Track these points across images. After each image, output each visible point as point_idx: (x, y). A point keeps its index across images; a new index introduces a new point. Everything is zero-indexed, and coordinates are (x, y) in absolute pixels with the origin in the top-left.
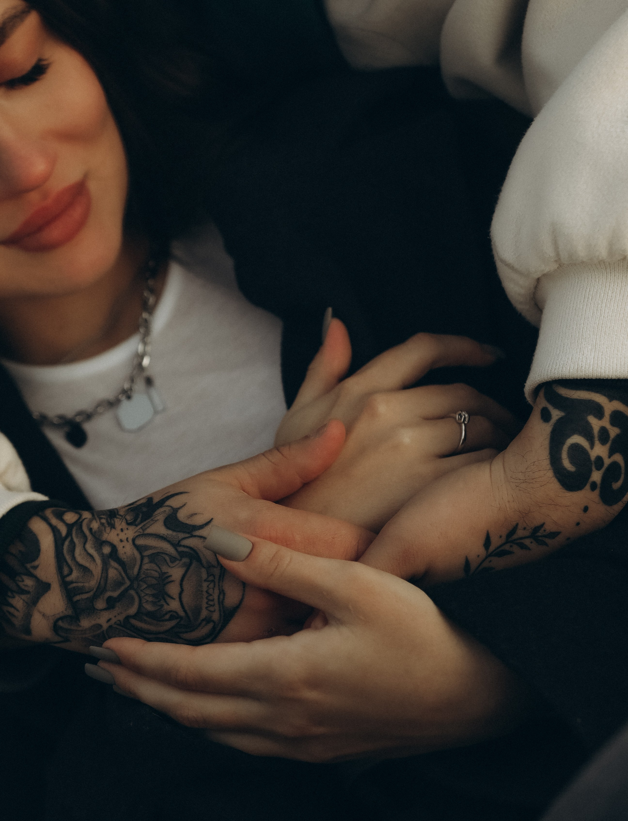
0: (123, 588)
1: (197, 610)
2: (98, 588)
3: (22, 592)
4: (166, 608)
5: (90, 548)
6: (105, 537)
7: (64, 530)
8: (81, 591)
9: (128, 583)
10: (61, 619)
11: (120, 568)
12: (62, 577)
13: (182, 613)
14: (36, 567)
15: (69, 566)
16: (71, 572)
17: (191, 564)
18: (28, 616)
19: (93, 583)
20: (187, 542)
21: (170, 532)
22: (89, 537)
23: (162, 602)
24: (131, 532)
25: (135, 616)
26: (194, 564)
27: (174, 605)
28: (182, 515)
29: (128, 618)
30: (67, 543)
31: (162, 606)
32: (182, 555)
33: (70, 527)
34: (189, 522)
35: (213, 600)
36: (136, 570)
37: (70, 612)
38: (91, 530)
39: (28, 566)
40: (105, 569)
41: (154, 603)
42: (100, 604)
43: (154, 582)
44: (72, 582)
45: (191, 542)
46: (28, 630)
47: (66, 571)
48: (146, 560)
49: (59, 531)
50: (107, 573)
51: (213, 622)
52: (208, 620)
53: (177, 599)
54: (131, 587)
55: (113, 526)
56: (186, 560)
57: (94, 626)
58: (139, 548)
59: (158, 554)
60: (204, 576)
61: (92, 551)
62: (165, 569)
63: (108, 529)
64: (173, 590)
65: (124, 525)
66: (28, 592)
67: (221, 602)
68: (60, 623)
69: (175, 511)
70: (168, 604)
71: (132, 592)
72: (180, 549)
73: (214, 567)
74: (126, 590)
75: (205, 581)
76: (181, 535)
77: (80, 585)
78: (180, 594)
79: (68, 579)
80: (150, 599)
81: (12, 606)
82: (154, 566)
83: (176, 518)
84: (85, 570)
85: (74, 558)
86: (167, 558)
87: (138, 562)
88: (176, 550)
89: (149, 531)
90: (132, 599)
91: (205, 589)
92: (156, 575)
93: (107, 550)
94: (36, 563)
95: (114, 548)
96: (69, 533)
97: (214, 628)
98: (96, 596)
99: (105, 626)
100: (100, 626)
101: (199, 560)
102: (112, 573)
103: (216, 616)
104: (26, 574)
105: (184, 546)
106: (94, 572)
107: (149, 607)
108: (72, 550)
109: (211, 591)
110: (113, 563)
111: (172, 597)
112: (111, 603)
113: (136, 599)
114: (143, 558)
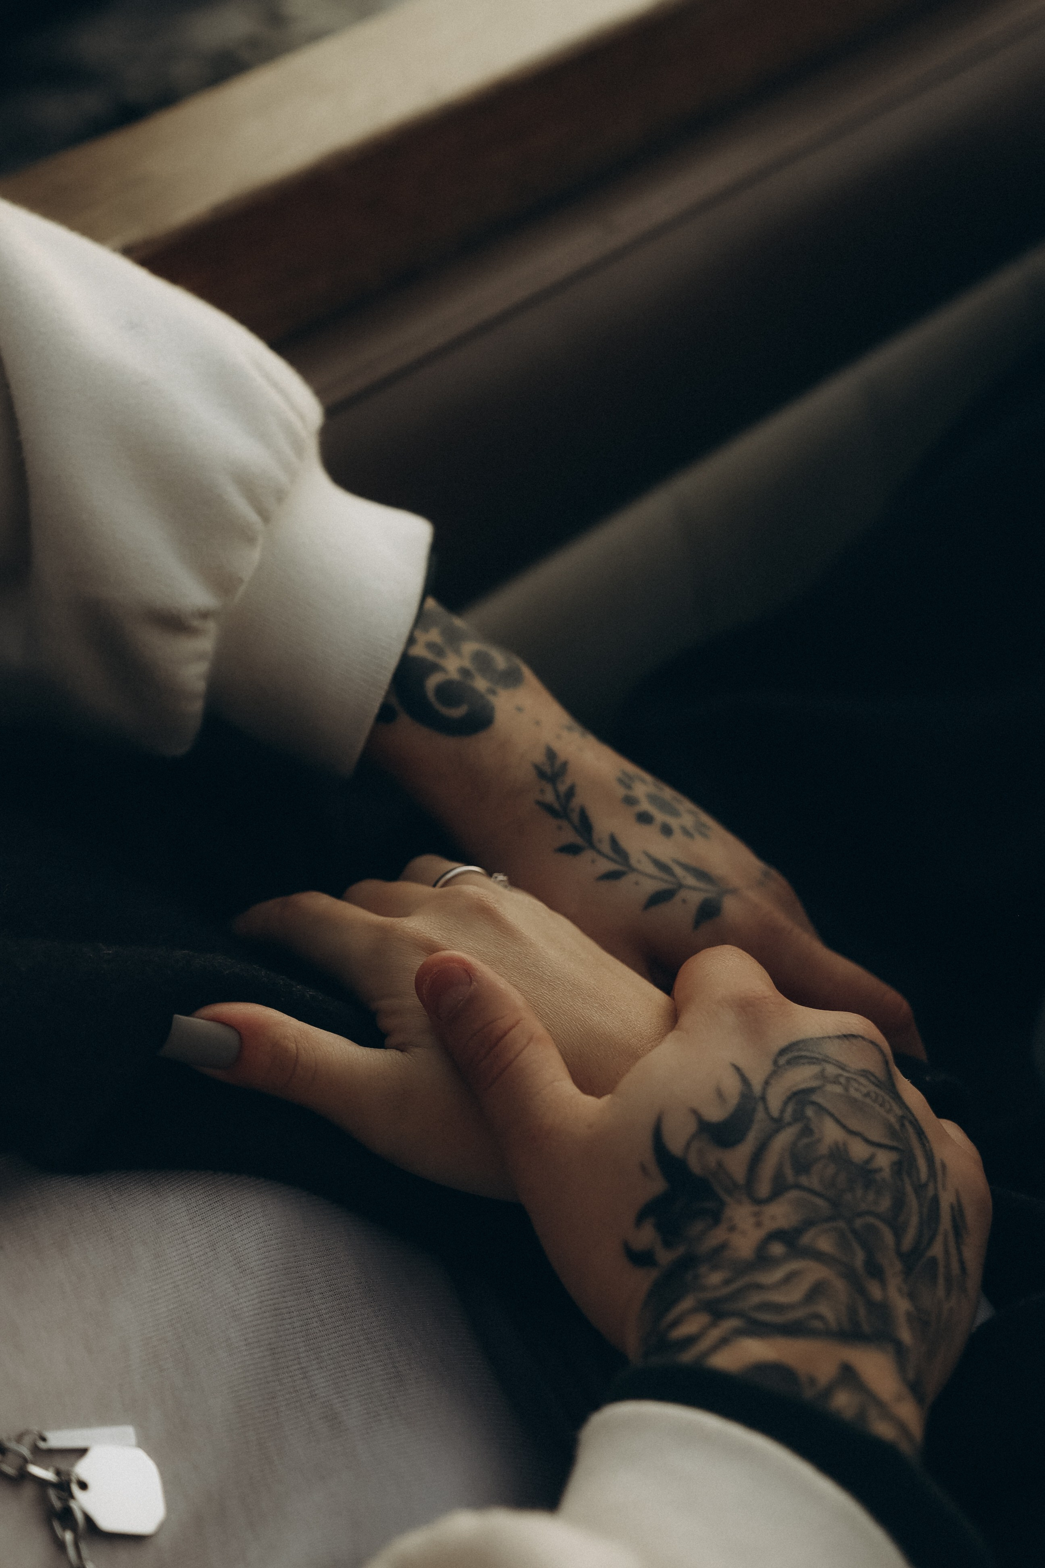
0: (851, 1237)
1: (889, 1128)
4: (887, 1174)
5: (770, 1278)
6: (746, 1254)
8: (851, 1314)
9: (842, 1224)
11: (813, 1232)
13: (895, 1155)
14: (815, 1380)
15: (807, 1317)
16: (818, 1317)
17: (819, 1106)
19: (840, 1285)
20: (775, 1107)
23: (878, 1177)
25: (898, 1237)
26: (820, 1099)
27: (883, 1159)
28: (716, 1114)
31: (884, 1180)
32: (799, 1116)
34: (732, 1104)
36: (819, 1202)
40: (818, 1256)
41: (879, 1193)
42: (876, 1292)
43: (844, 1177)
45: (775, 1101)
47: (817, 1324)
48: (804, 1180)
50: (825, 1254)
53: (874, 1149)
54: (850, 1222)
56: (810, 1112)
58: (778, 1192)
59: (794, 1157)
60: (837, 1089)
61: (778, 1274)
62: (823, 1150)
64: (859, 1151)
66: (862, 1406)
70: (882, 1169)
71: (859, 1223)
72: (788, 1116)
74: (854, 1232)
75: (845, 1091)
76: (760, 1116)
77: (842, 1309)
78: (867, 1141)
80: (871, 1197)
82: (817, 1168)
83: (721, 1125)
84: (817, 1291)
85: (791, 1307)
86: (806, 1140)
87: (806, 1195)
88: (790, 1124)
90: (870, 1227)
91: (859, 1098)
93: (777, 1249)
95: (777, 1235)
96: (738, 1314)
101: (811, 1090)
102: (825, 1244)
105: (782, 1111)
106: (821, 1276)
107: (885, 1203)
108: (775, 1308)
109: (863, 1090)
110: (806, 1239)
111: (872, 1157)
112: (875, 1271)
113: (871, 1220)
114: (798, 1186)
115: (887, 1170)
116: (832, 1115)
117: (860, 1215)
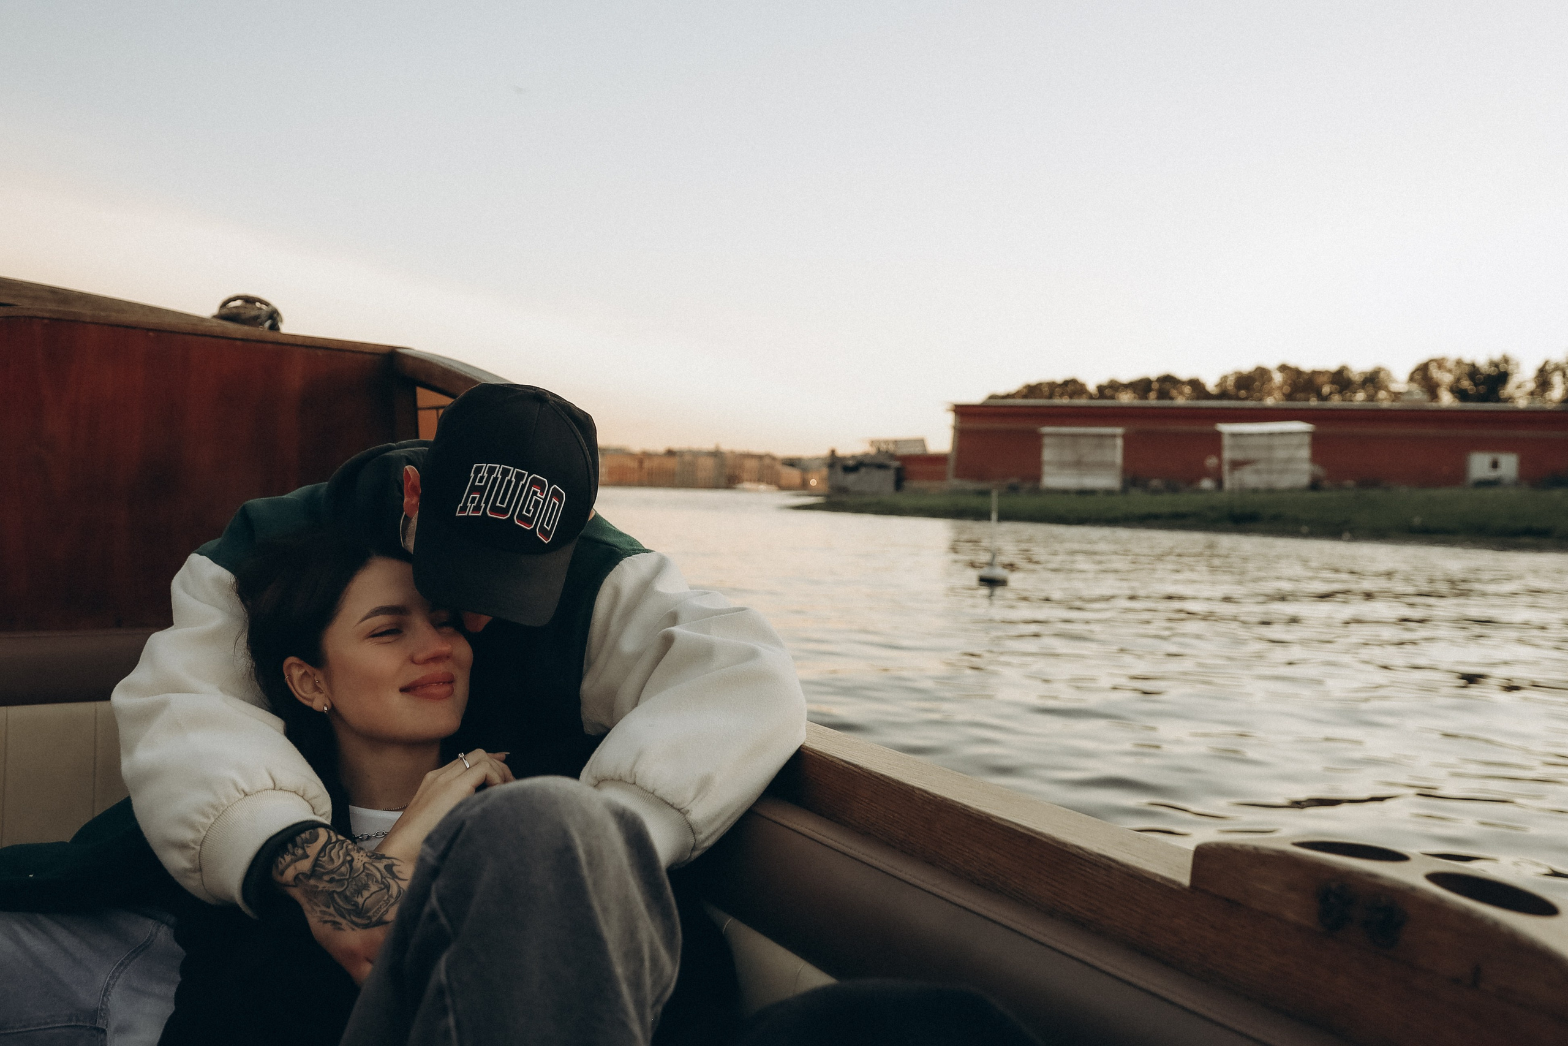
0: (344, 877)
1: (368, 911)
2: (332, 870)
3: (293, 854)
4: (356, 899)
5: (341, 853)
6: (352, 853)
7: (334, 840)
8: (322, 867)
9: (348, 877)
10: (303, 874)
11: (349, 869)
12: (317, 859)
13: (360, 906)
14: (308, 847)
15: (325, 854)
16: (324, 857)
17: (383, 889)
18: (288, 866)
19: (330, 867)
20: (389, 880)
21: (384, 871)
22: (344, 848)
24: (366, 859)
25: (338, 893)
26: (385, 890)
27: (360, 900)
28: (395, 869)
29: (334, 891)
30: (331, 845)
31: (355, 897)
32: (383, 883)
33: (338, 840)
34: (397, 874)
35: (380, 911)
36: (356, 874)
37: (309, 873)
38: (347, 847)
39: (305, 845)
40: (343, 864)
41: (352, 893)
42: (326, 878)
43: (360, 884)
44: (321, 861)
45: (391, 881)
46: (282, 873)
47: (322, 855)
48: (364, 874)
49: (331, 840)
50: (341, 867)
51: (371, 921)
52: (369, 918)
53: (364, 899)
54: (347, 880)
55: (359, 852)
56: (382, 886)
57: (314, 885)
58: (364, 867)
59: (371, 875)
60: (386, 898)
62: (370, 882)
63: (356, 851)
64: (366, 894)
65: (365, 855)
66: (296, 856)
67: (383, 915)
68: (300, 876)
69: (393, 865)
70: (358, 897)
71: (346, 883)
72: (383, 880)
73: (393, 898)
74: (344, 879)
75: (384, 901)
76: (389, 876)
77: (324, 864)
78: (367, 898)
79: (320, 859)
81: (284, 859)
82: (366, 878)
83: (392, 868)
84: (332, 860)
85: (330, 853)
87: (360, 872)
89: (375, 864)
90: (342, 886)
91: (381, 903)
92: (363, 882)
93: (349, 858)
94: (310, 845)
95: (352, 860)
96: (336, 842)
97: (369, 924)
98: (328, 873)
99: (320, 889)
100: (318, 887)
101: (388, 891)
102: (343, 869)
103: (374, 919)
104: (301, 848)
105: (386, 880)
106: (335, 864)
107: (348, 893)
108: (331, 850)
109: (382, 907)
110: (347, 865)
111: (362, 896)
112: (331, 881)
113: (345, 887)
114: (363, 871)
115: (357, 900)
116: (378, 891)
117: (348, 883)
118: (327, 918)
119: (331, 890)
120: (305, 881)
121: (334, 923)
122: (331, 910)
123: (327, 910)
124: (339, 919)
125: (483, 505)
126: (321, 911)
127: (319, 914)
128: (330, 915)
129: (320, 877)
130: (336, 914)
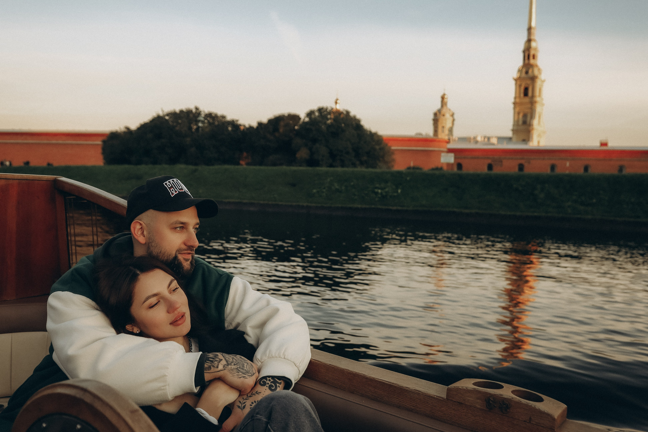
118: (240, 376)
119: (236, 367)
120: (227, 367)
121: (244, 377)
122: (240, 373)
123: (239, 374)
124: (244, 375)
125: (176, 190)
126: (236, 375)
127: (236, 376)
128: (241, 375)
129: (231, 364)
130: (243, 374)
